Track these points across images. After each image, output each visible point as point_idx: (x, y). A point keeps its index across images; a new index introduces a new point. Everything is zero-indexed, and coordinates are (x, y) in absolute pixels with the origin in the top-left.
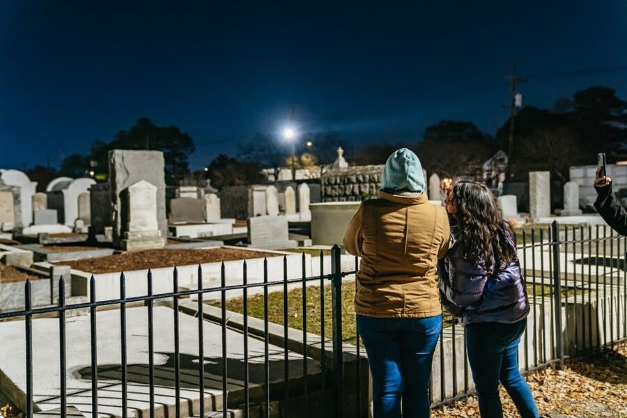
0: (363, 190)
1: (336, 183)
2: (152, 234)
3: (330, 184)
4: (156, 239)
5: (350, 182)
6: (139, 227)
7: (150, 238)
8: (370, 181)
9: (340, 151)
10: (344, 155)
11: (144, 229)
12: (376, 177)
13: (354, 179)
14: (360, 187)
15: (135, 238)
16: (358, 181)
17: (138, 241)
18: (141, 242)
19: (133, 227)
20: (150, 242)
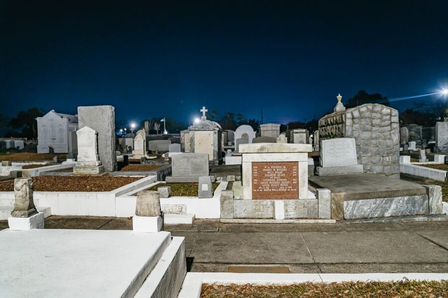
0: (332, 131)
2: (91, 164)
4: (93, 168)
5: (328, 124)
6: (83, 159)
7: (89, 167)
8: (336, 123)
9: (339, 97)
11: (87, 160)
15: (79, 165)
16: (331, 123)
17: (80, 168)
18: (82, 169)
19: (80, 158)
20: (89, 169)
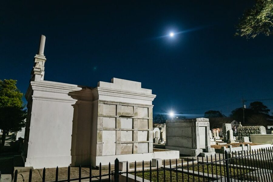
0: (252, 131)
1: (243, 130)
3: (240, 130)
5: (247, 130)
8: (254, 130)
9: (240, 123)
10: (241, 124)
12: (256, 129)
13: (249, 129)
14: (251, 131)
16: (250, 130)
